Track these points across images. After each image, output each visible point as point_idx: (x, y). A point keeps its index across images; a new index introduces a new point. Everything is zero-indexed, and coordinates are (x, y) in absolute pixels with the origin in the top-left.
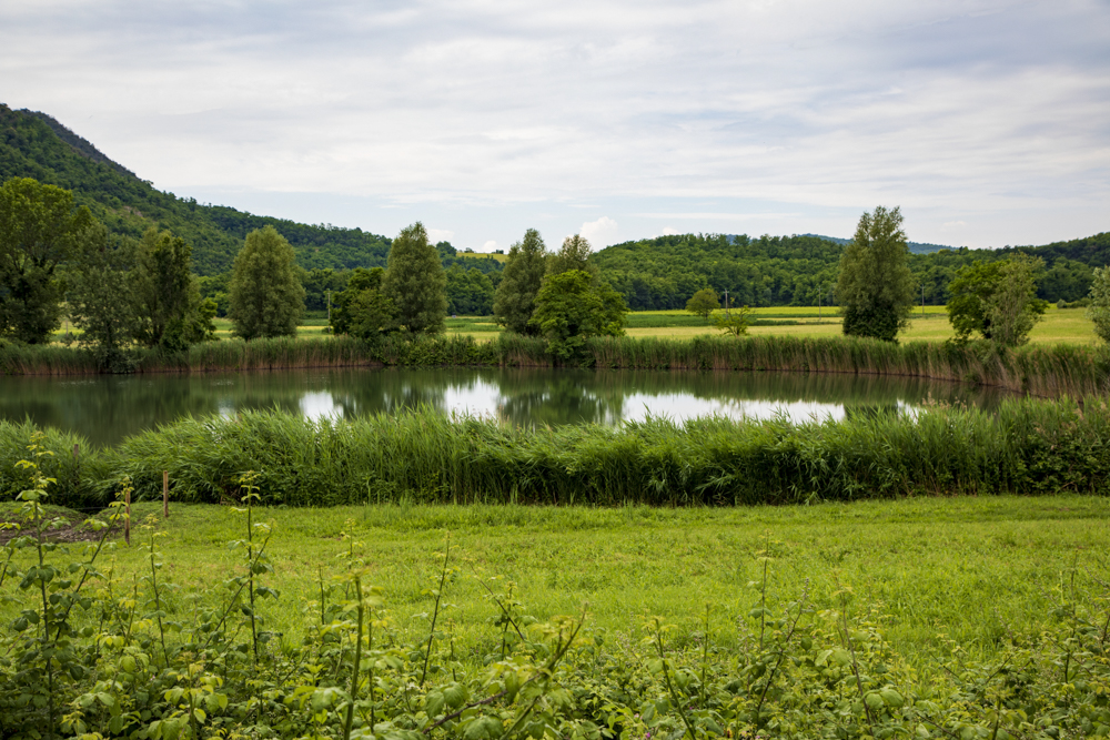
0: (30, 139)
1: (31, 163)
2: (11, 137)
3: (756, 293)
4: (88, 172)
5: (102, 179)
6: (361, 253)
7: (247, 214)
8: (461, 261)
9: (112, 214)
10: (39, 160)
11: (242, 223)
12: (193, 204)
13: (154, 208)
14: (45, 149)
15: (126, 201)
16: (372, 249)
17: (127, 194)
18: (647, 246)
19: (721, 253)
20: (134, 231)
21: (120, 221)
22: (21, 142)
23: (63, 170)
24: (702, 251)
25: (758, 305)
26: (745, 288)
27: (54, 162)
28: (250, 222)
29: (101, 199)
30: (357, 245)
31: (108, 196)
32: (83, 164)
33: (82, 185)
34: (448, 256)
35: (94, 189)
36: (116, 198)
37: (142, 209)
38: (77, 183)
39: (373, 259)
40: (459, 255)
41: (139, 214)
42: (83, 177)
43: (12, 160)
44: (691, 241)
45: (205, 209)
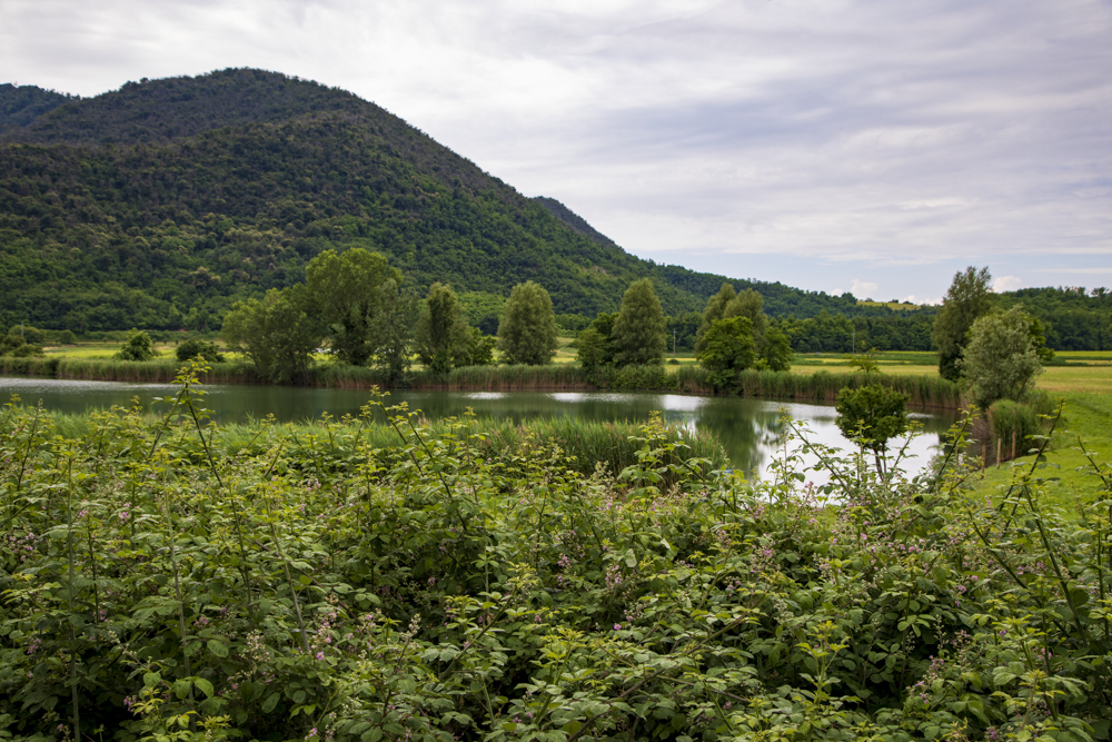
0: (532, 218)
1: (528, 235)
2: (518, 217)
3: (1100, 338)
4: (570, 242)
5: (580, 246)
6: (778, 302)
7: (691, 271)
8: (859, 309)
9: (584, 272)
10: (536, 234)
11: (687, 278)
12: (651, 264)
13: (615, 267)
14: (541, 225)
15: (596, 262)
16: (787, 298)
17: (596, 257)
18: (1008, 297)
19: (1077, 303)
20: (598, 285)
21: (588, 277)
22: (524, 220)
23: (552, 240)
24: (1059, 302)
25: (1101, 349)
26: (1090, 335)
27: (546, 234)
28: (693, 277)
29: (577, 261)
30: (775, 295)
31: (582, 259)
32: (568, 235)
33: (564, 251)
34: (849, 305)
35: (573, 253)
36: (588, 260)
37: (606, 268)
38: (561, 249)
39: (786, 306)
40: (858, 304)
41: (604, 272)
42: (565, 245)
43: (515, 234)
44: (1049, 293)
45: (661, 268)
